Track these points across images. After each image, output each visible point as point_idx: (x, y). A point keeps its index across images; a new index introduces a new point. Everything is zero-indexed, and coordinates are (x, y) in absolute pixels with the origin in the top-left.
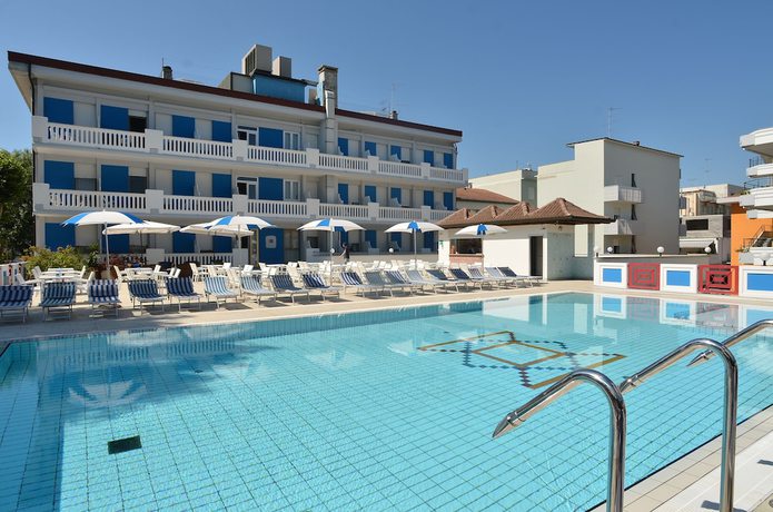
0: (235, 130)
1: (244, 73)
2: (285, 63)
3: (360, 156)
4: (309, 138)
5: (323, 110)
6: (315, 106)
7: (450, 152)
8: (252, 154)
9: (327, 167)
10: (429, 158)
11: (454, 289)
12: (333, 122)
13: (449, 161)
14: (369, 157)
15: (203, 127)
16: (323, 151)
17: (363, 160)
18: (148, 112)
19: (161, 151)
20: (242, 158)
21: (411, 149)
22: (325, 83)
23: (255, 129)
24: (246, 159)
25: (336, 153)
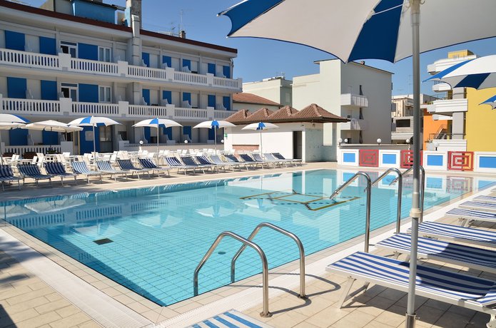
0: (59, 45)
3: (159, 67)
4: (118, 52)
5: (130, 30)
6: (123, 26)
7: (227, 65)
8: (73, 65)
9: (134, 76)
10: (212, 69)
11: (245, 168)
12: (138, 40)
13: (227, 72)
14: (167, 68)
15: (32, 41)
16: (131, 63)
17: (162, 70)
20: (67, 68)
21: (198, 62)
22: (132, 9)
23: (75, 45)
24: (70, 69)
25: (141, 65)
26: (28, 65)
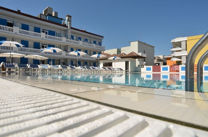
0: (41, 30)
1: (44, 14)
2: (56, 13)
3: (77, 40)
4: (62, 34)
5: (67, 27)
6: (65, 26)
7: (100, 42)
8: (46, 37)
9: (68, 43)
10: (95, 42)
12: (70, 31)
13: (100, 44)
14: (80, 41)
15: (31, 28)
16: (67, 38)
17: (78, 42)
18: (14, 22)
19: (18, 33)
20: (44, 38)
21: (90, 40)
22: (68, 20)
23: (47, 31)
24: (45, 38)
25: (71, 39)
26: (29, 35)
